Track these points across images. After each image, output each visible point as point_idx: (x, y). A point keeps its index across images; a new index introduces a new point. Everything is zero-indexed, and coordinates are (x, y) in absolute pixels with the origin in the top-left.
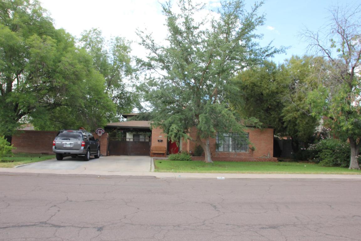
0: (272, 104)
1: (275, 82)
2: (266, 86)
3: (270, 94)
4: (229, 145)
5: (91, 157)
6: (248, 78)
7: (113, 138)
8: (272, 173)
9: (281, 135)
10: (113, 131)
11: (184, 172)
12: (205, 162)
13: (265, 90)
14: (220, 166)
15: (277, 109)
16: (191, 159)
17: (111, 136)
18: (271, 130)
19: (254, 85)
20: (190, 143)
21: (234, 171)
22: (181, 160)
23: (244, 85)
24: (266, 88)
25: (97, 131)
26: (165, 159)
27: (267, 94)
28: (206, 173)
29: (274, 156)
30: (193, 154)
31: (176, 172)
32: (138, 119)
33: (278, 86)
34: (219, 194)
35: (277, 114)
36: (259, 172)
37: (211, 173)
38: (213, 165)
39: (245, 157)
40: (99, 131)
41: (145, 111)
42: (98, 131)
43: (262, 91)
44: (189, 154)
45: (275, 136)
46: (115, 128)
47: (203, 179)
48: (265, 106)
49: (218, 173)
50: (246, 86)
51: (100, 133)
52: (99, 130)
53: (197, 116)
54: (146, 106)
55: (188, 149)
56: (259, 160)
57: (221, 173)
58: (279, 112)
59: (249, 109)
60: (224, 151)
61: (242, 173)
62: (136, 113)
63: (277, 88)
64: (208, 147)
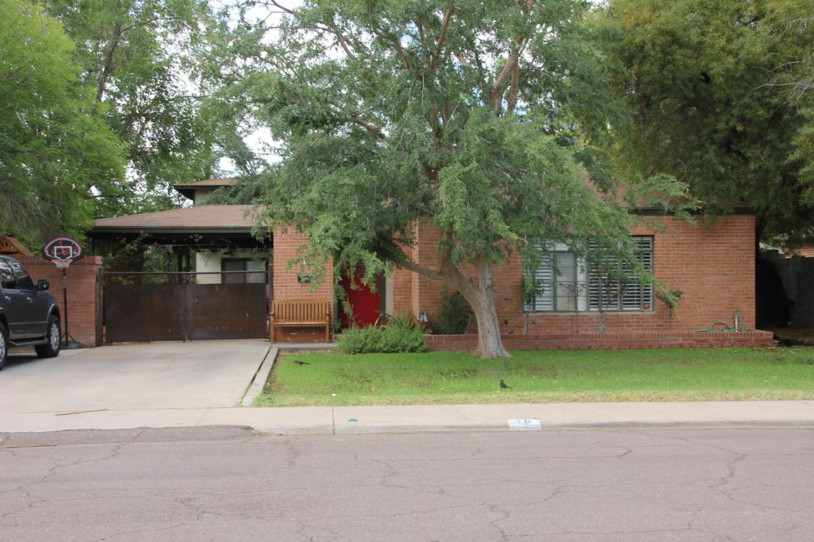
0: (748, 114)
1: (760, 22)
2: (723, 42)
3: (742, 77)
4: (576, 284)
5: (12, 353)
6: (646, 14)
7: (125, 276)
8: (747, 398)
9: (787, 242)
10: (123, 246)
11: (379, 404)
12: (478, 357)
13: (718, 59)
14: (535, 370)
15: (772, 136)
16: (425, 346)
17: (117, 268)
18: (746, 224)
19: (673, 39)
20: (423, 284)
21: (583, 394)
22: (387, 352)
23: (631, 43)
24: (723, 49)
25: (51, 249)
26: (325, 349)
27: (730, 77)
28: (465, 402)
29: (758, 326)
30: (432, 327)
31: (345, 403)
32: (238, 198)
33: (778, 39)
34: (493, 508)
35: (770, 156)
36: (691, 392)
37: (488, 401)
38: (507, 366)
39: (640, 332)
40: (59, 250)
41: (260, 170)
42: (55, 247)
43: (707, 66)
44: (418, 327)
45: (762, 245)
46: (130, 235)
47: (451, 431)
48: (721, 126)
49: (517, 402)
50: (641, 48)
51: (63, 257)
52: (57, 243)
53: (432, 174)
54: (263, 149)
55: (416, 307)
56: (698, 341)
57: (529, 401)
58: (781, 146)
59: (654, 140)
60: (555, 310)
61: (619, 400)
62: (229, 176)
63: (772, 49)
64: (488, 296)
